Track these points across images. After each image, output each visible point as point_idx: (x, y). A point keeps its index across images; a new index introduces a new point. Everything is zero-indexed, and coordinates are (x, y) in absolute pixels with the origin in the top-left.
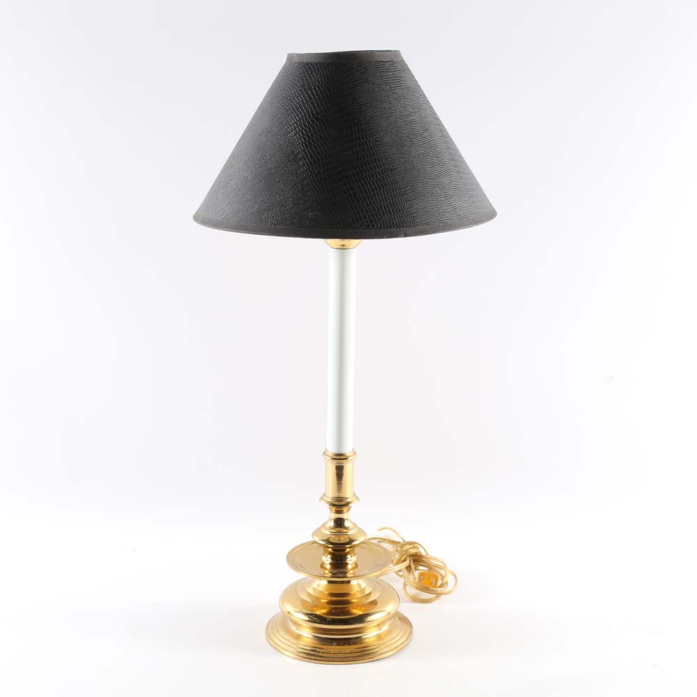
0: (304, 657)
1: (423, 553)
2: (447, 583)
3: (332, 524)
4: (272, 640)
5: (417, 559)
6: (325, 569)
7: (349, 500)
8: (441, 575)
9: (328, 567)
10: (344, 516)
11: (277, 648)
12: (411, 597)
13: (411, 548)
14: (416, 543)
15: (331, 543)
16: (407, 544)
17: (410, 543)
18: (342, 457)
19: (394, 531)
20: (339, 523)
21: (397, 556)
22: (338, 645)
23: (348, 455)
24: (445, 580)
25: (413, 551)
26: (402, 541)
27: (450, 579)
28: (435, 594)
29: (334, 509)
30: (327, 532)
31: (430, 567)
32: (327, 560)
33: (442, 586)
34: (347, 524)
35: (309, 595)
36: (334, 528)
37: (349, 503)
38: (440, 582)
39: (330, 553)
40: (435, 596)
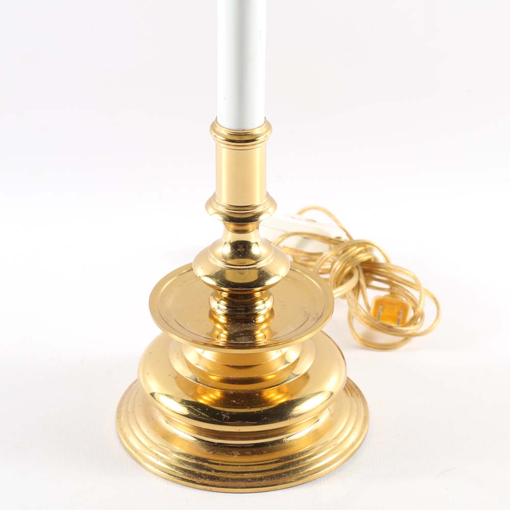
0: (183, 479)
1: (381, 260)
2: (422, 315)
3: (227, 250)
4: (128, 442)
5: (370, 269)
6: (217, 321)
7: (258, 210)
8: (412, 300)
9: (223, 319)
10: (251, 237)
11: (134, 457)
12: (361, 339)
13: (361, 252)
14: (368, 243)
15: (228, 284)
16: (353, 245)
17: (360, 244)
18: (246, 138)
19: (330, 214)
20: (241, 249)
21: (338, 266)
22: (243, 454)
23: (257, 132)
24: (419, 310)
25: (364, 257)
26: (344, 237)
27: (427, 307)
28: (402, 336)
29: (232, 226)
30: (220, 265)
31: (392, 282)
32: (220, 308)
33: (413, 321)
34: (255, 250)
35: (190, 366)
36: (233, 258)
37: (259, 215)
38: (411, 314)
39: (225, 299)
40: (402, 338)
